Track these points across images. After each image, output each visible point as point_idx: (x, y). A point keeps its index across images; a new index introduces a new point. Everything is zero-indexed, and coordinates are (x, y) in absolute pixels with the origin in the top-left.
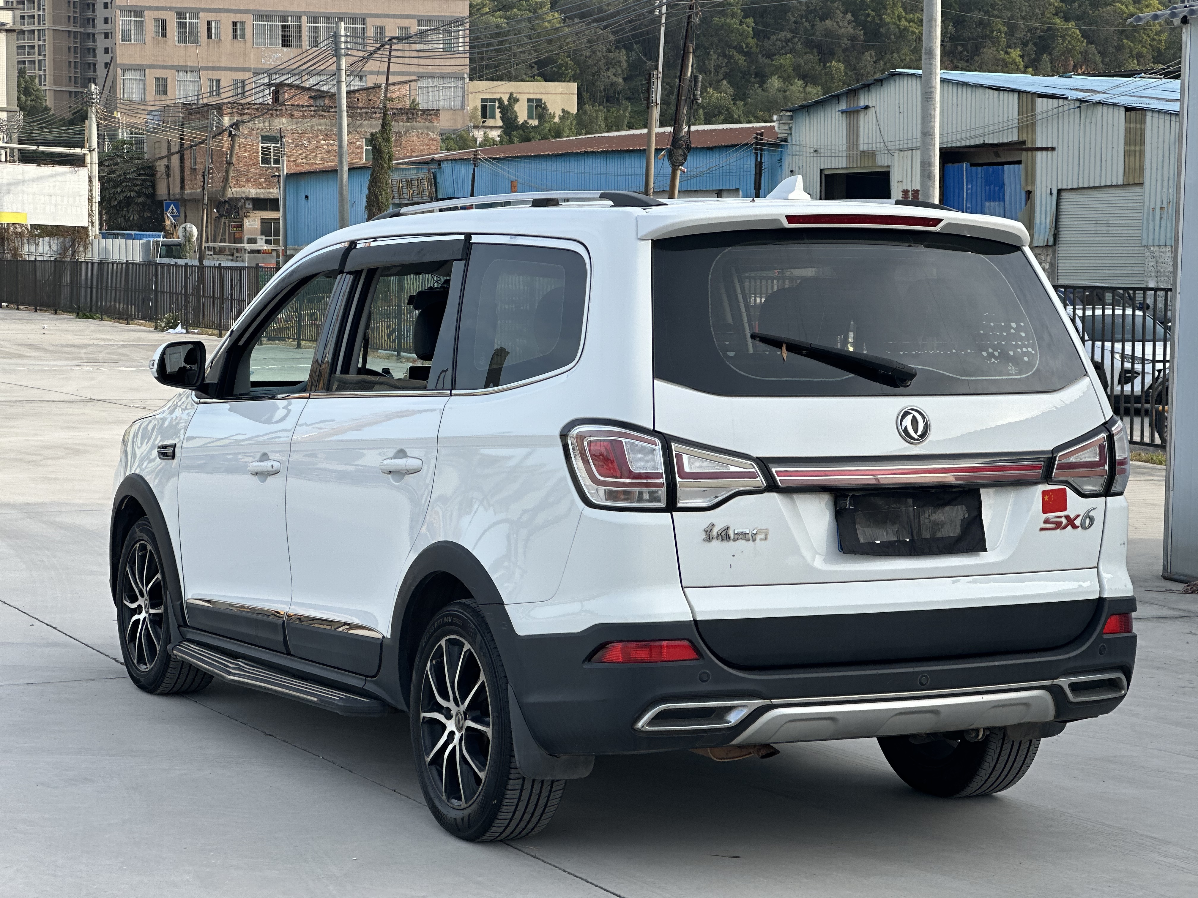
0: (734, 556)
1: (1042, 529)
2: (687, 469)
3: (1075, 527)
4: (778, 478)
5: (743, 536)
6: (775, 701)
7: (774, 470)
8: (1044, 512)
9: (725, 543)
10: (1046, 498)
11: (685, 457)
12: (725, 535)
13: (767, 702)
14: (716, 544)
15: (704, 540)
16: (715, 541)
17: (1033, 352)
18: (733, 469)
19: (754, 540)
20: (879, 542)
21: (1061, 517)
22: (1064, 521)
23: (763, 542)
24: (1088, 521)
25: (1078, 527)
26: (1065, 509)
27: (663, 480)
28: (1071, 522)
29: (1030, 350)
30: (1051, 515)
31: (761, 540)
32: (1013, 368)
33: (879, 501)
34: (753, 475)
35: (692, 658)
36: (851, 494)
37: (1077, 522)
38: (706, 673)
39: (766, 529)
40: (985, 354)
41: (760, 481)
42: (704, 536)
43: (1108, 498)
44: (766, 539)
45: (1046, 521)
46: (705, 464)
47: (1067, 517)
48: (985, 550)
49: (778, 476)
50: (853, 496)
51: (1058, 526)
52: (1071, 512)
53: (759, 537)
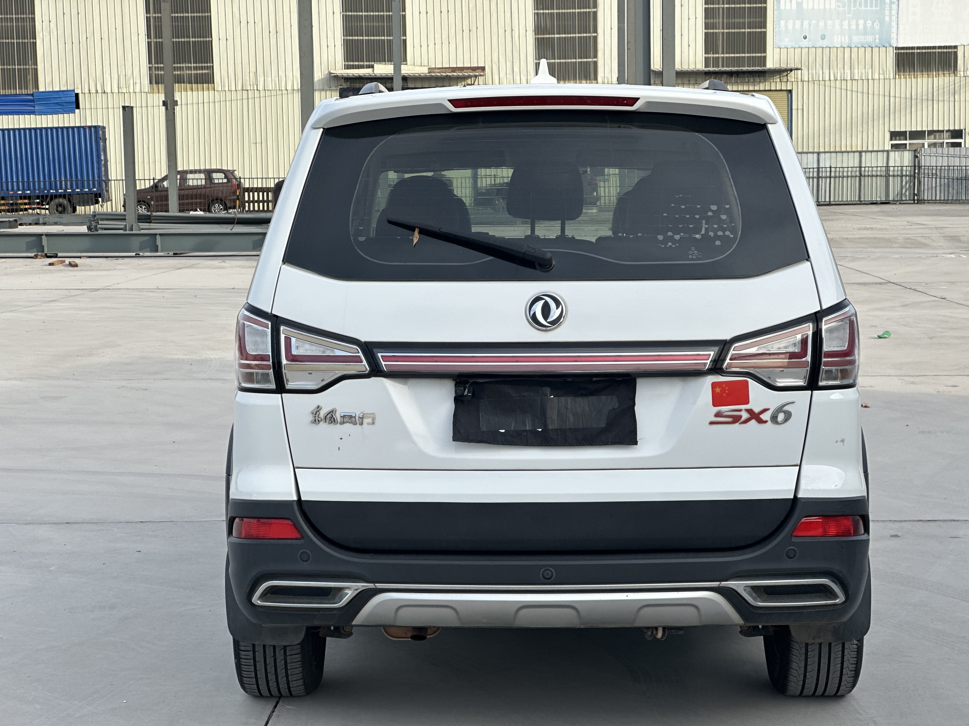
0: (341, 439)
1: (712, 423)
2: (294, 352)
3: (761, 421)
4: (383, 363)
5: (349, 419)
6: (379, 586)
7: (380, 355)
8: (715, 404)
9: (332, 426)
10: (718, 390)
11: (293, 340)
12: (331, 418)
13: (371, 586)
14: (323, 426)
15: (311, 422)
16: (321, 423)
17: (732, 236)
18: (338, 353)
19: (361, 424)
20: (503, 431)
21: (740, 410)
22: (745, 415)
23: (370, 426)
24: (781, 417)
25: (766, 422)
26: (747, 402)
27: (270, 363)
28: (755, 416)
29: (727, 233)
30: (724, 409)
31: (368, 424)
32: (696, 252)
33: (508, 390)
34: (357, 360)
35: (294, 537)
36: (471, 381)
37: (765, 416)
38: (307, 553)
39: (373, 414)
40: (660, 237)
41: (364, 366)
42: (311, 418)
43: (815, 392)
44: (373, 423)
45: (718, 415)
46: (314, 348)
47: (750, 411)
48: (636, 443)
49: (384, 361)
50: (472, 383)
51: (736, 419)
52: (755, 405)
53: (366, 421)
